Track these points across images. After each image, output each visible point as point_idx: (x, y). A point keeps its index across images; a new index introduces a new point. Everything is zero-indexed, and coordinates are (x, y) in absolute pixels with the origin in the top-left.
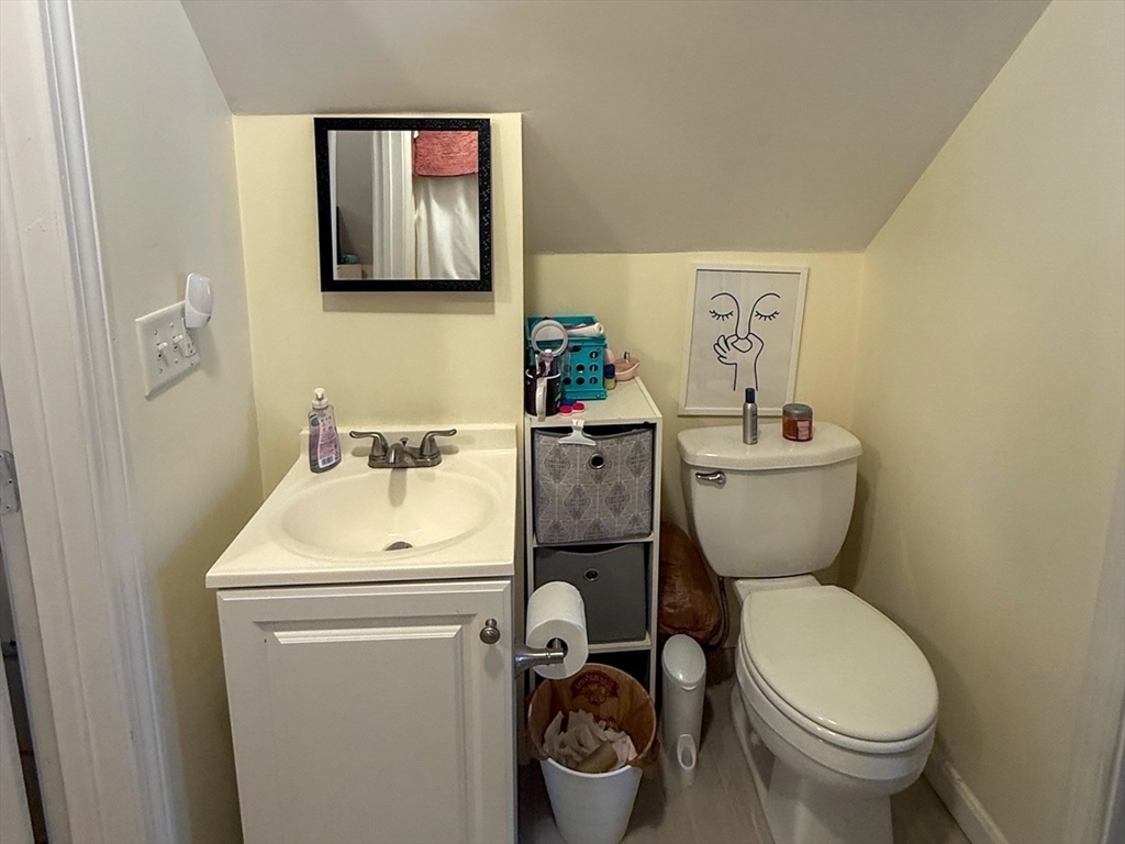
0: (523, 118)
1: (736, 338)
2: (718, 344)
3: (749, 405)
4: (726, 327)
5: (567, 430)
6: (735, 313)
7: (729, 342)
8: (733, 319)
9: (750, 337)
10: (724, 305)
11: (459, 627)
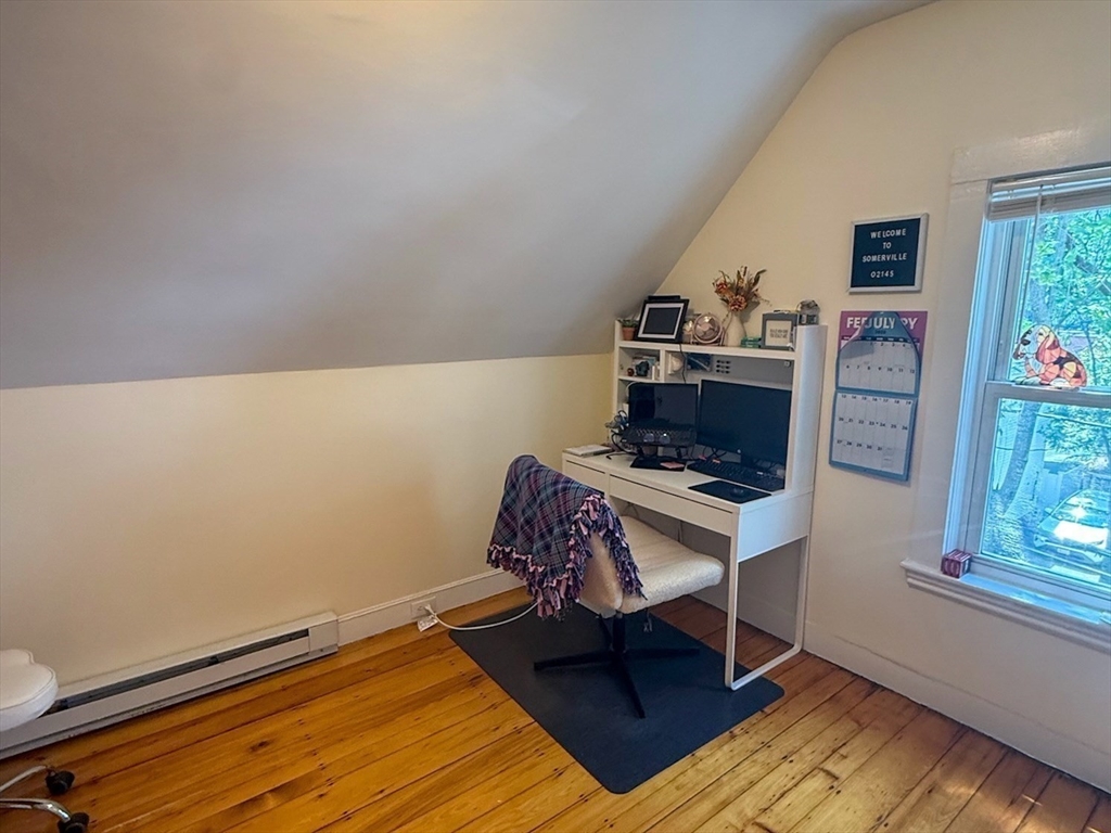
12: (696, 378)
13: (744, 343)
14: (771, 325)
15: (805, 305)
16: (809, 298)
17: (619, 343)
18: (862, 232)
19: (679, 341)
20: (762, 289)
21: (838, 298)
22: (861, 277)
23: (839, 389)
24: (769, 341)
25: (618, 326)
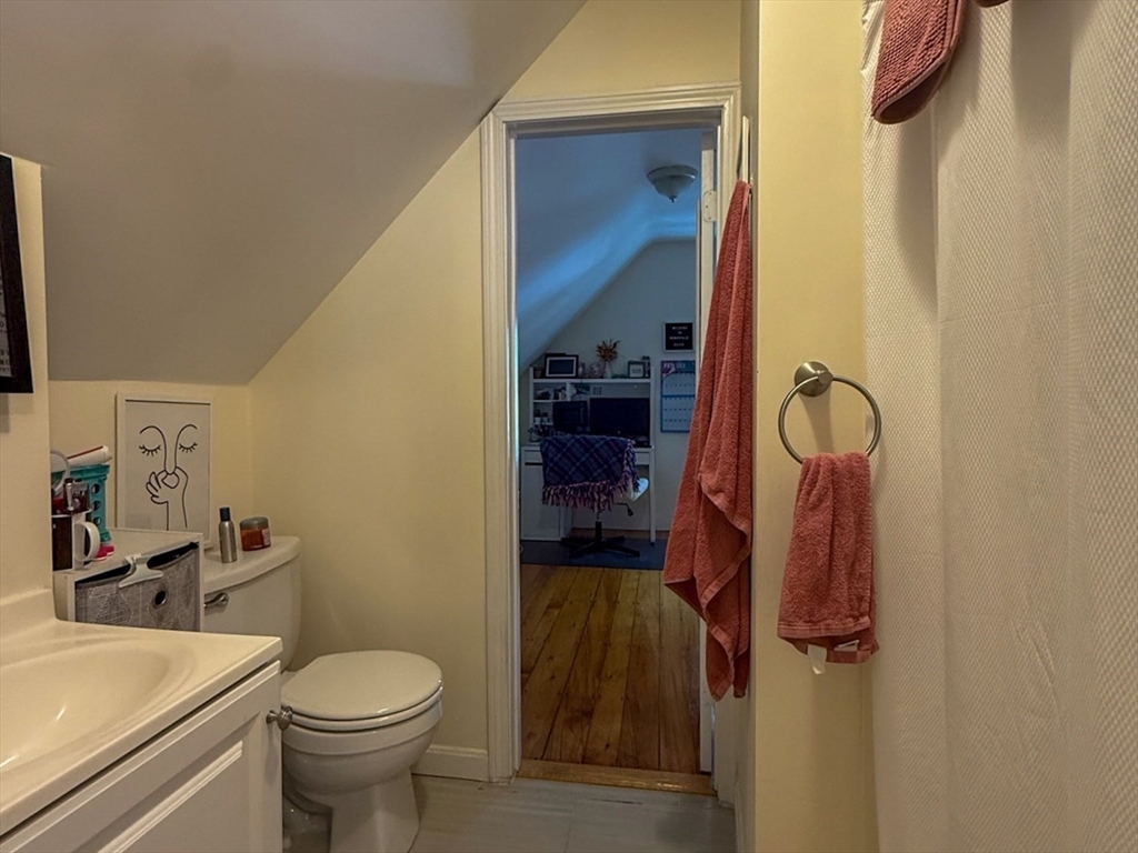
0: (42, 169)
1: (164, 474)
2: (150, 483)
3: (227, 524)
4: (155, 464)
5: (124, 570)
6: (162, 447)
7: (160, 478)
8: (161, 453)
9: (177, 471)
10: (151, 439)
11: (240, 743)
12: (585, 398)
13: (615, 377)
14: (632, 367)
15: (644, 358)
16: (646, 355)
17: (533, 381)
18: (669, 326)
19: (577, 377)
20: (619, 350)
21: (658, 354)
22: (670, 345)
23: (662, 396)
24: (632, 375)
25: (531, 370)
